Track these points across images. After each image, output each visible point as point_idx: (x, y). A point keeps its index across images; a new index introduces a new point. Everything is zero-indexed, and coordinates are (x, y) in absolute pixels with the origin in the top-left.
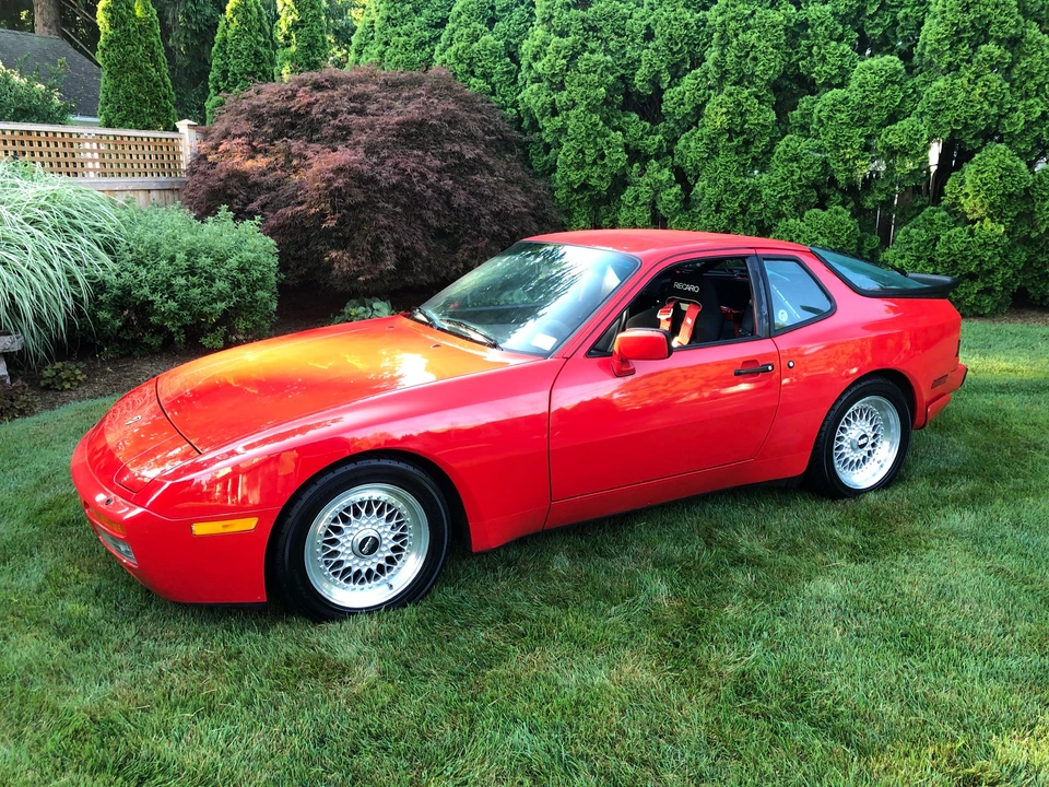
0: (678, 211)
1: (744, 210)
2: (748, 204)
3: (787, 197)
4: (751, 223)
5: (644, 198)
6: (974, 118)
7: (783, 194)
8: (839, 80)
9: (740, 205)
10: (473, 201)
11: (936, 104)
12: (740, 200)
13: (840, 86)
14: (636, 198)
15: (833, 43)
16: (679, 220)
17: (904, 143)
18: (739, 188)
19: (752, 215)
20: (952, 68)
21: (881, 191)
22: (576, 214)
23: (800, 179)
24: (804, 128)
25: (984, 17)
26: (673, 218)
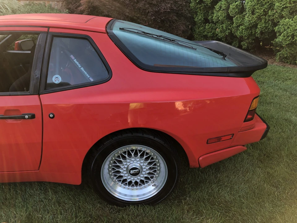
0: (237, 13)
1: (266, 13)
2: (268, 11)
3: (286, 7)
4: (269, 20)
5: (224, 7)
10: (147, 6)
12: (264, 8)
14: (221, 7)
16: (237, 17)
22: (198, 14)
26: (235, 16)
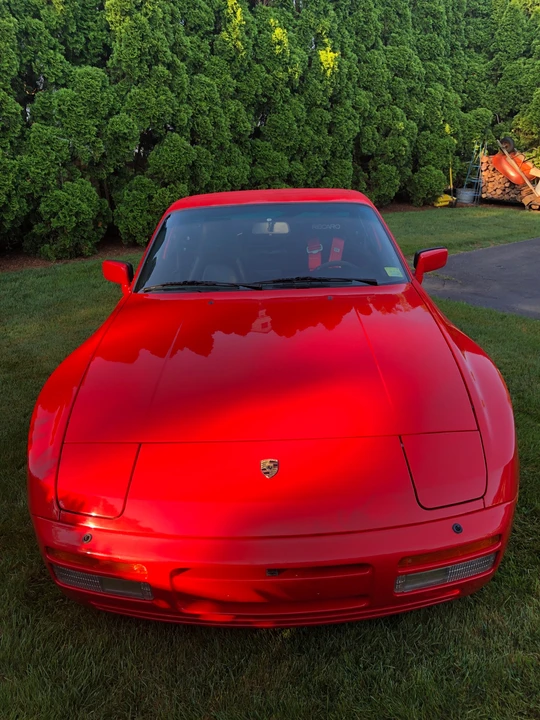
1: (16, 186)
2: (17, 181)
3: (49, 174)
6: (163, 115)
7: (46, 172)
8: (63, 81)
9: (13, 183)
11: (139, 105)
12: (12, 178)
13: (64, 86)
15: (52, 51)
17: (126, 131)
18: (10, 167)
19: (23, 189)
20: (140, 80)
21: (110, 165)
23: (56, 159)
24: (46, 119)
25: (154, 46)
